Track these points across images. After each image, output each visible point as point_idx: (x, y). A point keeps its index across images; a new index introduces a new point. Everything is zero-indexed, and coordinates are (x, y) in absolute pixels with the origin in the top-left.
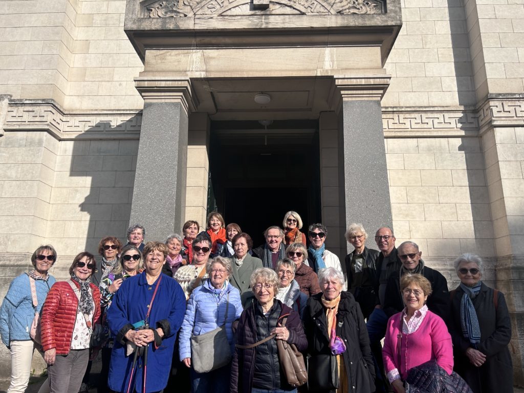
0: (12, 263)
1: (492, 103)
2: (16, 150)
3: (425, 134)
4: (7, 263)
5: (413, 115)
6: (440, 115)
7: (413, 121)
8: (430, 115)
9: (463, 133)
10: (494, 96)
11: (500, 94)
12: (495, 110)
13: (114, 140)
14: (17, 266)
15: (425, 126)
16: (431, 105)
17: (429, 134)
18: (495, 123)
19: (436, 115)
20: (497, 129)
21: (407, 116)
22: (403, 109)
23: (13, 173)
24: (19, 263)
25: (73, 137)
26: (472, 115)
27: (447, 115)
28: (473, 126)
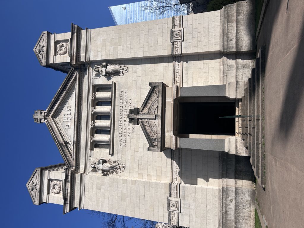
0: (221, 193)
1: (175, 54)
2: (185, 194)
3: (182, 72)
4: (221, 194)
5: (176, 75)
6: (176, 67)
7: (178, 75)
8: (176, 70)
9: (182, 62)
10: (172, 53)
11: (172, 52)
12: (177, 53)
13: (181, 166)
14: (222, 191)
15: (179, 72)
16: (172, 70)
17: (182, 71)
18: (181, 53)
19: (176, 68)
20: (183, 53)
21: (176, 77)
22: (174, 78)
23: (193, 195)
24: (221, 191)
25: (180, 179)
26: (176, 58)
27: (176, 65)
28: (180, 58)
